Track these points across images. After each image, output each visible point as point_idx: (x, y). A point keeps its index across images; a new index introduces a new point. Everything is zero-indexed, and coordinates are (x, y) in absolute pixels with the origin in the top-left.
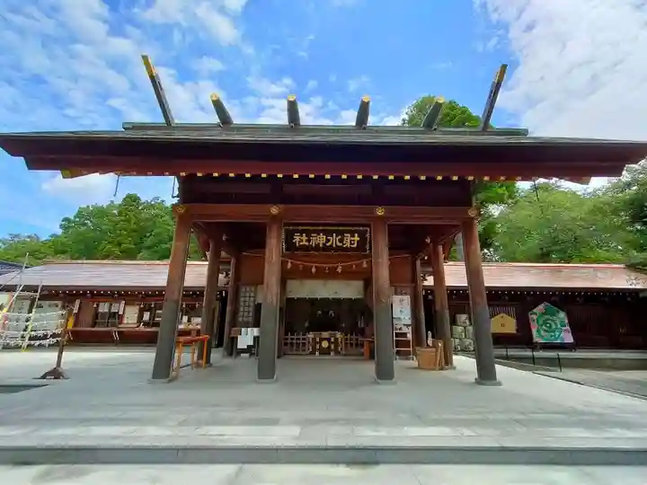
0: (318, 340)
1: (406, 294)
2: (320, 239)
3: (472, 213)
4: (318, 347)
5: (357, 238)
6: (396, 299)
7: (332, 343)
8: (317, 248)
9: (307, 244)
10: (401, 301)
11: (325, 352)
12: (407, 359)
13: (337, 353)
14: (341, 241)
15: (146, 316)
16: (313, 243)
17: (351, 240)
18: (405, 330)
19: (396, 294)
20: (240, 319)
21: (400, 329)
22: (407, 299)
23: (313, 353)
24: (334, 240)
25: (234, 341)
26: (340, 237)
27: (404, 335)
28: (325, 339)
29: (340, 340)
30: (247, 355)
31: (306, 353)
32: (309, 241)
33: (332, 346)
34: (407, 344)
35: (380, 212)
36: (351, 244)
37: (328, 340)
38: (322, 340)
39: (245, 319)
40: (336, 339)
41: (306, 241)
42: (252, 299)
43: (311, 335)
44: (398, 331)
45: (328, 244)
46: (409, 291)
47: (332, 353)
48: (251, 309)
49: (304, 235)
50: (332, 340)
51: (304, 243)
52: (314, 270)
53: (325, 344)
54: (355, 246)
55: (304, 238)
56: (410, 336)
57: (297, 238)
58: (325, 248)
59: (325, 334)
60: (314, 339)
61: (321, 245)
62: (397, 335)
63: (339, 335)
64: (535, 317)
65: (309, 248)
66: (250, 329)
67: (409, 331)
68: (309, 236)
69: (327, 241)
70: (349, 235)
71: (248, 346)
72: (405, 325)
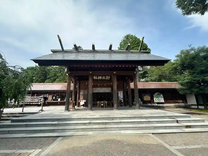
2: (100, 78)
3: (135, 73)
4: (100, 105)
5: (109, 77)
6: (119, 92)
11: (102, 107)
12: (122, 107)
13: (106, 107)
14: (105, 78)
15: (54, 98)
17: (108, 78)
18: (121, 100)
20: (81, 98)
22: (122, 92)
23: (99, 107)
25: (79, 103)
27: (121, 101)
28: (102, 103)
30: (83, 106)
32: (97, 78)
33: (104, 105)
34: (122, 103)
35: (115, 73)
37: (103, 103)
38: (101, 103)
43: (98, 102)
46: (122, 90)
47: (104, 107)
51: (96, 78)
52: (99, 85)
53: (102, 105)
55: (96, 77)
56: (123, 101)
57: (94, 77)
58: (102, 80)
63: (106, 102)
64: (155, 96)
65: (97, 80)
66: (83, 100)
67: (122, 100)
68: (97, 77)
69: (102, 78)
70: (107, 76)
71: (83, 104)
72: (121, 98)
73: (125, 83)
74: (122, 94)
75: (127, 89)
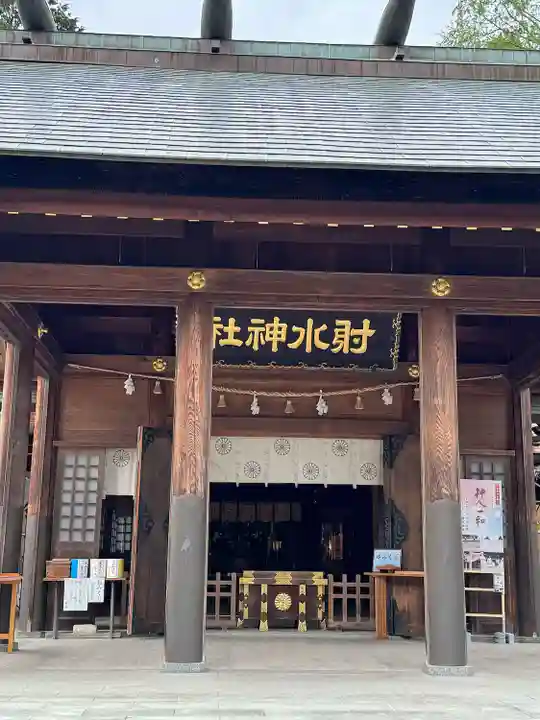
0: (264, 589)
1: (491, 475)
2: (275, 332)
4: (264, 607)
5: (367, 331)
6: (468, 486)
7: (302, 598)
8: (264, 354)
9: (239, 343)
10: (481, 492)
11: (282, 622)
12: (494, 640)
13: (313, 625)
14: (327, 337)
16: (254, 342)
17: (352, 337)
18: (487, 567)
19: (467, 475)
20: (64, 537)
21: (477, 564)
22: (493, 488)
23: (253, 624)
24: (309, 336)
26: (324, 327)
27: (488, 579)
28: (284, 589)
29: (321, 592)
30: (91, 628)
31: (231, 623)
32: (242, 335)
33: (302, 608)
34: (492, 602)
35: (441, 288)
36: (352, 345)
37: (292, 590)
38: (275, 589)
39: (77, 537)
40: (312, 589)
41: (237, 336)
42: (94, 486)
43: (248, 578)
44: (471, 571)
45: (294, 345)
46: (499, 469)
47: (302, 625)
48: (93, 511)
49: (232, 321)
50: (302, 590)
51: (231, 341)
52: (255, 409)
53: (283, 602)
54: (363, 349)
55: (232, 328)
56: (499, 583)
57: (215, 327)
58: (285, 355)
59: (284, 578)
60: (255, 588)
61: (275, 349)
62: (469, 579)
63: (318, 578)
65: (242, 354)
67: (498, 571)
68: (244, 321)
69: (291, 337)
70: (347, 323)
71: (90, 605)
72: (487, 555)
73: (525, 396)
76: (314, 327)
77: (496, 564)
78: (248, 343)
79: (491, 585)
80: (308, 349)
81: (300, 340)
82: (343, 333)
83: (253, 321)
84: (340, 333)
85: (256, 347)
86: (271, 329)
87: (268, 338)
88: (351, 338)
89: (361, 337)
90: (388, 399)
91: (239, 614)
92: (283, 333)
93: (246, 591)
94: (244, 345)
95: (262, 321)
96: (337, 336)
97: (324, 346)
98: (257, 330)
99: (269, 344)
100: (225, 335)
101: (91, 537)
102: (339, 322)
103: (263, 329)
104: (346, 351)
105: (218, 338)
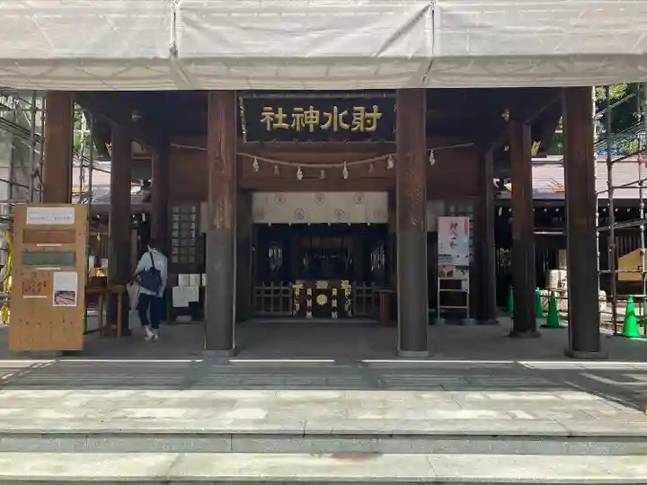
0: (309, 292)
1: (464, 214)
2: (310, 117)
4: (309, 303)
5: (376, 115)
6: (445, 222)
7: (334, 297)
9: (285, 125)
10: (454, 226)
11: (322, 312)
12: (461, 324)
14: (347, 120)
16: (297, 125)
17: (367, 119)
18: (457, 275)
19: (447, 214)
21: (450, 273)
22: (463, 222)
23: (301, 314)
24: (335, 119)
26: (345, 112)
27: (458, 283)
28: (322, 291)
29: (347, 293)
30: (187, 318)
31: (290, 313)
32: (288, 120)
33: (334, 303)
36: (366, 125)
37: (328, 293)
38: (317, 292)
39: (184, 259)
40: (341, 292)
41: (285, 121)
42: (193, 226)
44: (446, 278)
45: (324, 127)
46: (470, 209)
47: (335, 314)
48: (192, 243)
49: (280, 110)
50: (335, 292)
51: (281, 124)
53: (322, 300)
54: (373, 128)
55: (281, 115)
56: (465, 286)
57: (267, 115)
58: (319, 134)
59: (322, 285)
60: (303, 291)
61: (312, 129)
62: (445, 284)
63: (345, 284)
65: (289, 134)
66: (193, 276)
67: (464, 278)
68: (288, 111)
69: (323, 120)
70: (362, 108)
71: (190, 303)
72: (458, 267)
73: (489, 158)
74: (465, 239)
75: (506, 204)
76: (339, 112)
77: (464, 274)
78: (293, 125)
79: (460, 287)
80: (335, 129)
81: (329, 122)
82: (359, 116)
83: (296, 109)
84: (357, 116)
85: (298, 128)
86: (308, 115)
87: (307, 122)
88: (365, 120)
89: (372, 119)
90: (391, 164)
91: (294, 308)
92: (317, 117)
93: (297, 293)
94: (290, 127)
95: (301, 109)
96: (356, 118)
97: (346, 126)
98: (298, 116)
99: (308, 126)
100: (276, 121)
101: (192, 260)
102: (356, 108)
103: (302, 115)
104: (362, 129)
105: (272, 123)
